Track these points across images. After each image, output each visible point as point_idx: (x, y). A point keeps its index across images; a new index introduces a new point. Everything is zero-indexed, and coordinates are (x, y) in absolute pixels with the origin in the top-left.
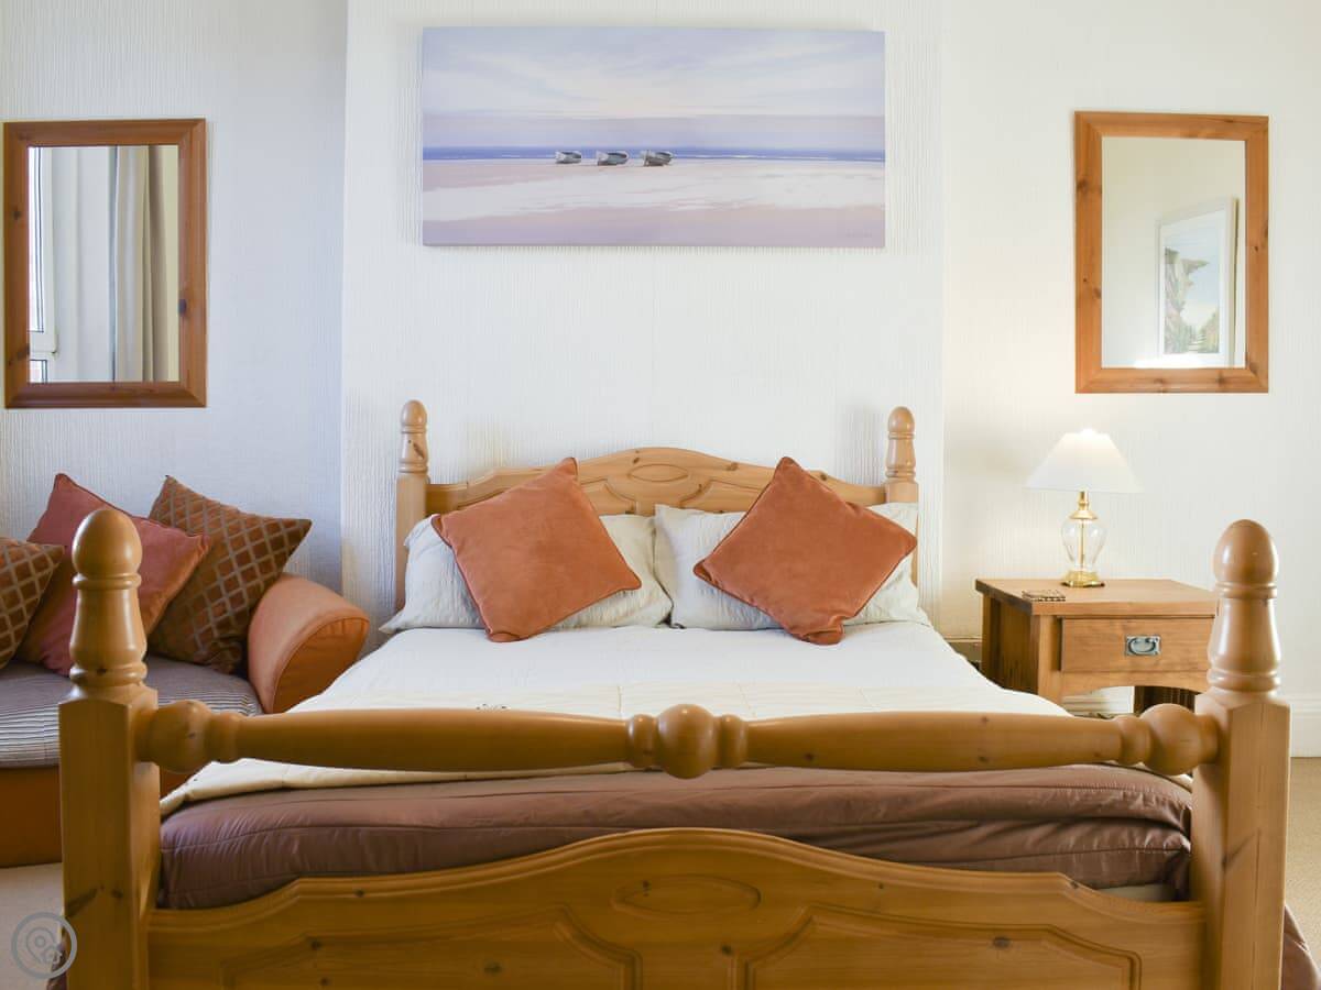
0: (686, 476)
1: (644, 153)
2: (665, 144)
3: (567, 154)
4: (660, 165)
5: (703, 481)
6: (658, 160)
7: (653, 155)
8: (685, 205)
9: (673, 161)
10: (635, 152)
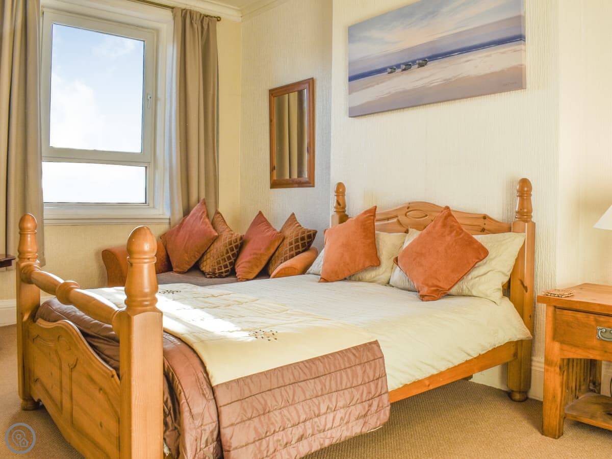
0: (426, 216)
1: (417, 62)
2: (425, 55)
3: (391, 69)
4: (424, 66)
6: (423, 64)
7: (421, 61)
8: (433, 83)
9: (428, 63)
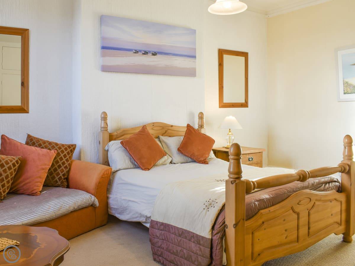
0: (163, 129)
2: (156, 50)
3: (136, 51)
5: (166, 130)
6: (154, 54)
9: (157, 55)
10: (150, 52)
